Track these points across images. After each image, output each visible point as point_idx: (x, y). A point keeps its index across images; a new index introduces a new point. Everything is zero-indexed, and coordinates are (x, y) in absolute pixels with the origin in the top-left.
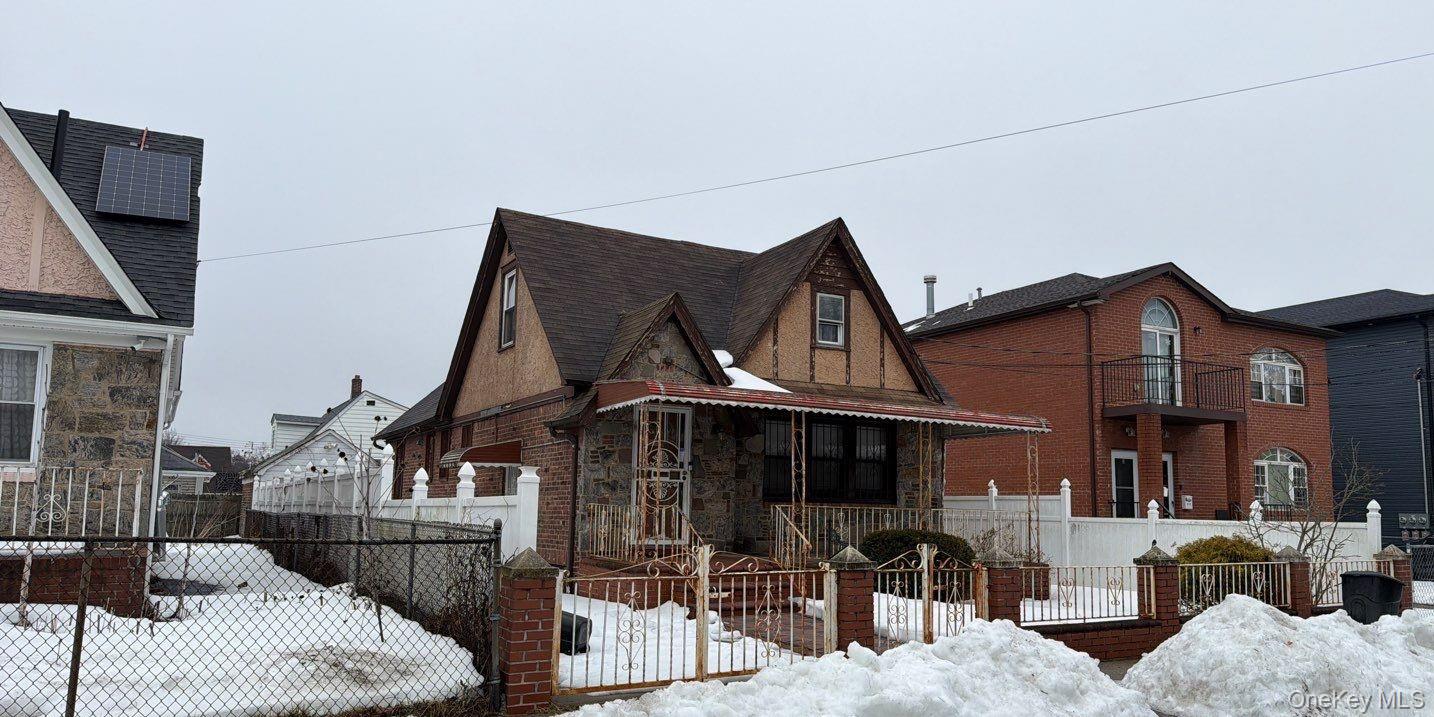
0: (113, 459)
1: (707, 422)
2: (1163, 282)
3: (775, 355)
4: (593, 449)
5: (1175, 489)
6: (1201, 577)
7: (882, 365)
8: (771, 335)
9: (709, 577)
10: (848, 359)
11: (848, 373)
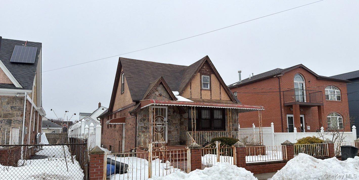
0: (12, 125)
1: (172, 110)
2: (300, 69)
3: (191, 92)
4: (140, 118)
5: (305, 124)
6: (301, 148)
7: (220, 94)
8: (189, 87)
9: (152, 152)
10: (211, 92)
11: (211, 96)
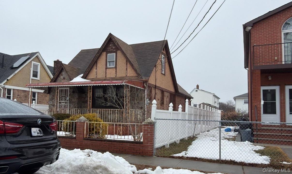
7: (127, 70)
8: (95, 67)
10: (116, 70)
11: (116, 74)
